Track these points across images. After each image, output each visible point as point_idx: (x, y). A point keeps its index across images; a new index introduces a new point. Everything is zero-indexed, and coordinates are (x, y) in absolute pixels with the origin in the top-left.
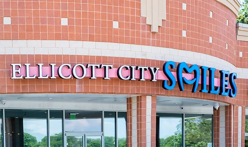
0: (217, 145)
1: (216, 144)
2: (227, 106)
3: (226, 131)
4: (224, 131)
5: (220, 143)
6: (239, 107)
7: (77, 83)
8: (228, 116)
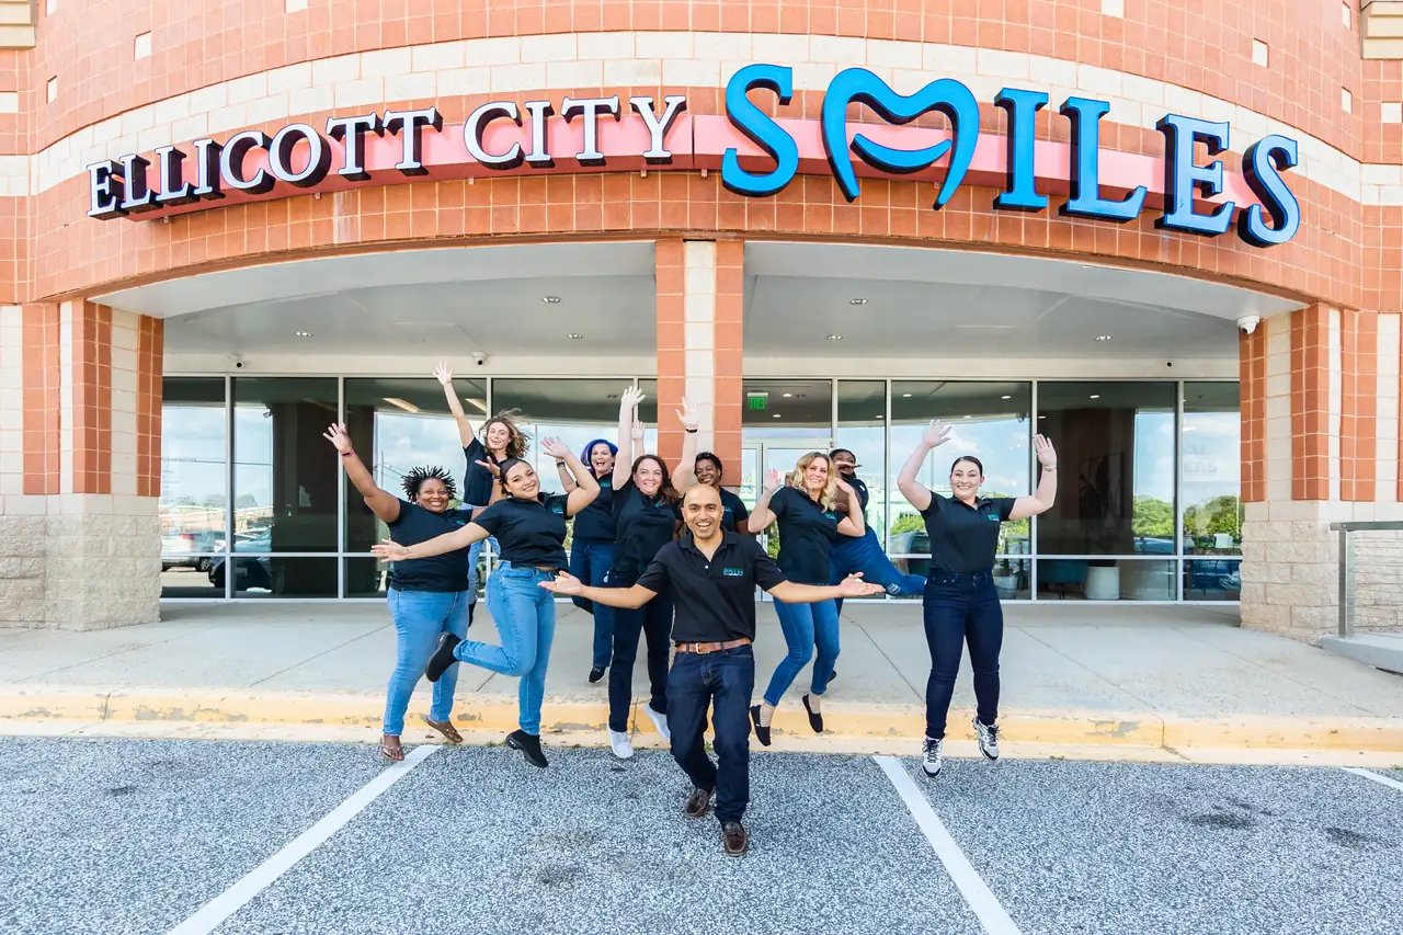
0: (1254, 464)
1: (1251, 463)
2: (1301, 311)
3: (1296, 406)
4: (1287, 412)
5: (1269, 457)
6: (1382, 319)
7: (336, 208)
8: (1304, 348)
